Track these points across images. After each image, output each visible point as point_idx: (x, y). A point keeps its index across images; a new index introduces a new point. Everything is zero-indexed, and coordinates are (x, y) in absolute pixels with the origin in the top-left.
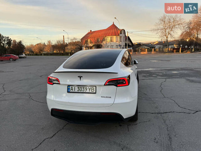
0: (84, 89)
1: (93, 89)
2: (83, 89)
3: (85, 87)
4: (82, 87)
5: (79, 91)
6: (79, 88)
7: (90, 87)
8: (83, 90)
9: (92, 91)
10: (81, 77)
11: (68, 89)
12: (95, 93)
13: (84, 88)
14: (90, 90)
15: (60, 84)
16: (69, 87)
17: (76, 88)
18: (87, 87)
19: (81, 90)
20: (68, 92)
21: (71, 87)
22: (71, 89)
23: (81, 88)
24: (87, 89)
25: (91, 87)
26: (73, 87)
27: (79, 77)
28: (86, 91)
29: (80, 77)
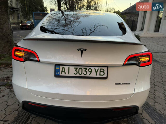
0: (87, 71)
1: (102, 70)
2: (85, 71)
3: (88, 68)
4: (83, 68)
5: (78, 75)
6: (77, 70)
7: (97, 68)
8: (85, 73)
9: (100, 75)
10: (84, 51)
11: (56, 71)
12: (106, 78)
13: (86, 69)
14: (96, 72)
15: (39, 61)
16: (57, 68)
17: (72, 69)
18: (93, 68)
19: (80, 73)
20: (57, 76)
21: (61, 67)
22: (62, 72)
23: (80, 70)
24: (91, 72)
25: (99, 68)
26: (66, 68)
27: (79, 50)
28: (89, 75)
29: (82, 51)
